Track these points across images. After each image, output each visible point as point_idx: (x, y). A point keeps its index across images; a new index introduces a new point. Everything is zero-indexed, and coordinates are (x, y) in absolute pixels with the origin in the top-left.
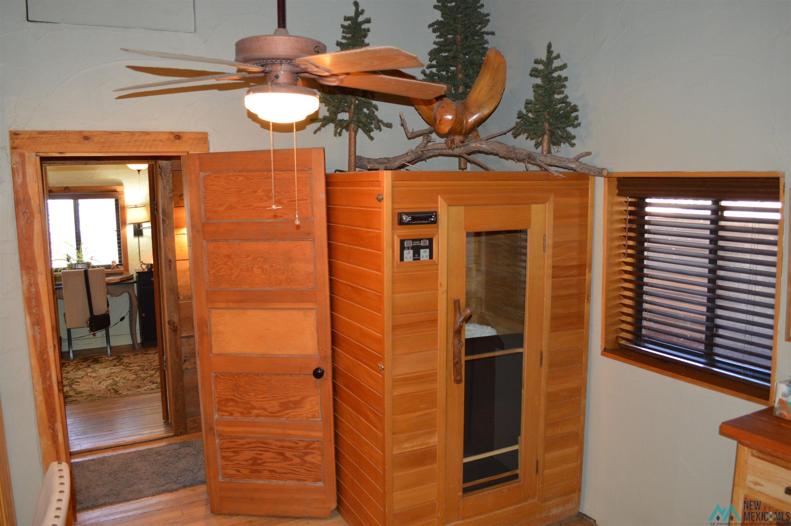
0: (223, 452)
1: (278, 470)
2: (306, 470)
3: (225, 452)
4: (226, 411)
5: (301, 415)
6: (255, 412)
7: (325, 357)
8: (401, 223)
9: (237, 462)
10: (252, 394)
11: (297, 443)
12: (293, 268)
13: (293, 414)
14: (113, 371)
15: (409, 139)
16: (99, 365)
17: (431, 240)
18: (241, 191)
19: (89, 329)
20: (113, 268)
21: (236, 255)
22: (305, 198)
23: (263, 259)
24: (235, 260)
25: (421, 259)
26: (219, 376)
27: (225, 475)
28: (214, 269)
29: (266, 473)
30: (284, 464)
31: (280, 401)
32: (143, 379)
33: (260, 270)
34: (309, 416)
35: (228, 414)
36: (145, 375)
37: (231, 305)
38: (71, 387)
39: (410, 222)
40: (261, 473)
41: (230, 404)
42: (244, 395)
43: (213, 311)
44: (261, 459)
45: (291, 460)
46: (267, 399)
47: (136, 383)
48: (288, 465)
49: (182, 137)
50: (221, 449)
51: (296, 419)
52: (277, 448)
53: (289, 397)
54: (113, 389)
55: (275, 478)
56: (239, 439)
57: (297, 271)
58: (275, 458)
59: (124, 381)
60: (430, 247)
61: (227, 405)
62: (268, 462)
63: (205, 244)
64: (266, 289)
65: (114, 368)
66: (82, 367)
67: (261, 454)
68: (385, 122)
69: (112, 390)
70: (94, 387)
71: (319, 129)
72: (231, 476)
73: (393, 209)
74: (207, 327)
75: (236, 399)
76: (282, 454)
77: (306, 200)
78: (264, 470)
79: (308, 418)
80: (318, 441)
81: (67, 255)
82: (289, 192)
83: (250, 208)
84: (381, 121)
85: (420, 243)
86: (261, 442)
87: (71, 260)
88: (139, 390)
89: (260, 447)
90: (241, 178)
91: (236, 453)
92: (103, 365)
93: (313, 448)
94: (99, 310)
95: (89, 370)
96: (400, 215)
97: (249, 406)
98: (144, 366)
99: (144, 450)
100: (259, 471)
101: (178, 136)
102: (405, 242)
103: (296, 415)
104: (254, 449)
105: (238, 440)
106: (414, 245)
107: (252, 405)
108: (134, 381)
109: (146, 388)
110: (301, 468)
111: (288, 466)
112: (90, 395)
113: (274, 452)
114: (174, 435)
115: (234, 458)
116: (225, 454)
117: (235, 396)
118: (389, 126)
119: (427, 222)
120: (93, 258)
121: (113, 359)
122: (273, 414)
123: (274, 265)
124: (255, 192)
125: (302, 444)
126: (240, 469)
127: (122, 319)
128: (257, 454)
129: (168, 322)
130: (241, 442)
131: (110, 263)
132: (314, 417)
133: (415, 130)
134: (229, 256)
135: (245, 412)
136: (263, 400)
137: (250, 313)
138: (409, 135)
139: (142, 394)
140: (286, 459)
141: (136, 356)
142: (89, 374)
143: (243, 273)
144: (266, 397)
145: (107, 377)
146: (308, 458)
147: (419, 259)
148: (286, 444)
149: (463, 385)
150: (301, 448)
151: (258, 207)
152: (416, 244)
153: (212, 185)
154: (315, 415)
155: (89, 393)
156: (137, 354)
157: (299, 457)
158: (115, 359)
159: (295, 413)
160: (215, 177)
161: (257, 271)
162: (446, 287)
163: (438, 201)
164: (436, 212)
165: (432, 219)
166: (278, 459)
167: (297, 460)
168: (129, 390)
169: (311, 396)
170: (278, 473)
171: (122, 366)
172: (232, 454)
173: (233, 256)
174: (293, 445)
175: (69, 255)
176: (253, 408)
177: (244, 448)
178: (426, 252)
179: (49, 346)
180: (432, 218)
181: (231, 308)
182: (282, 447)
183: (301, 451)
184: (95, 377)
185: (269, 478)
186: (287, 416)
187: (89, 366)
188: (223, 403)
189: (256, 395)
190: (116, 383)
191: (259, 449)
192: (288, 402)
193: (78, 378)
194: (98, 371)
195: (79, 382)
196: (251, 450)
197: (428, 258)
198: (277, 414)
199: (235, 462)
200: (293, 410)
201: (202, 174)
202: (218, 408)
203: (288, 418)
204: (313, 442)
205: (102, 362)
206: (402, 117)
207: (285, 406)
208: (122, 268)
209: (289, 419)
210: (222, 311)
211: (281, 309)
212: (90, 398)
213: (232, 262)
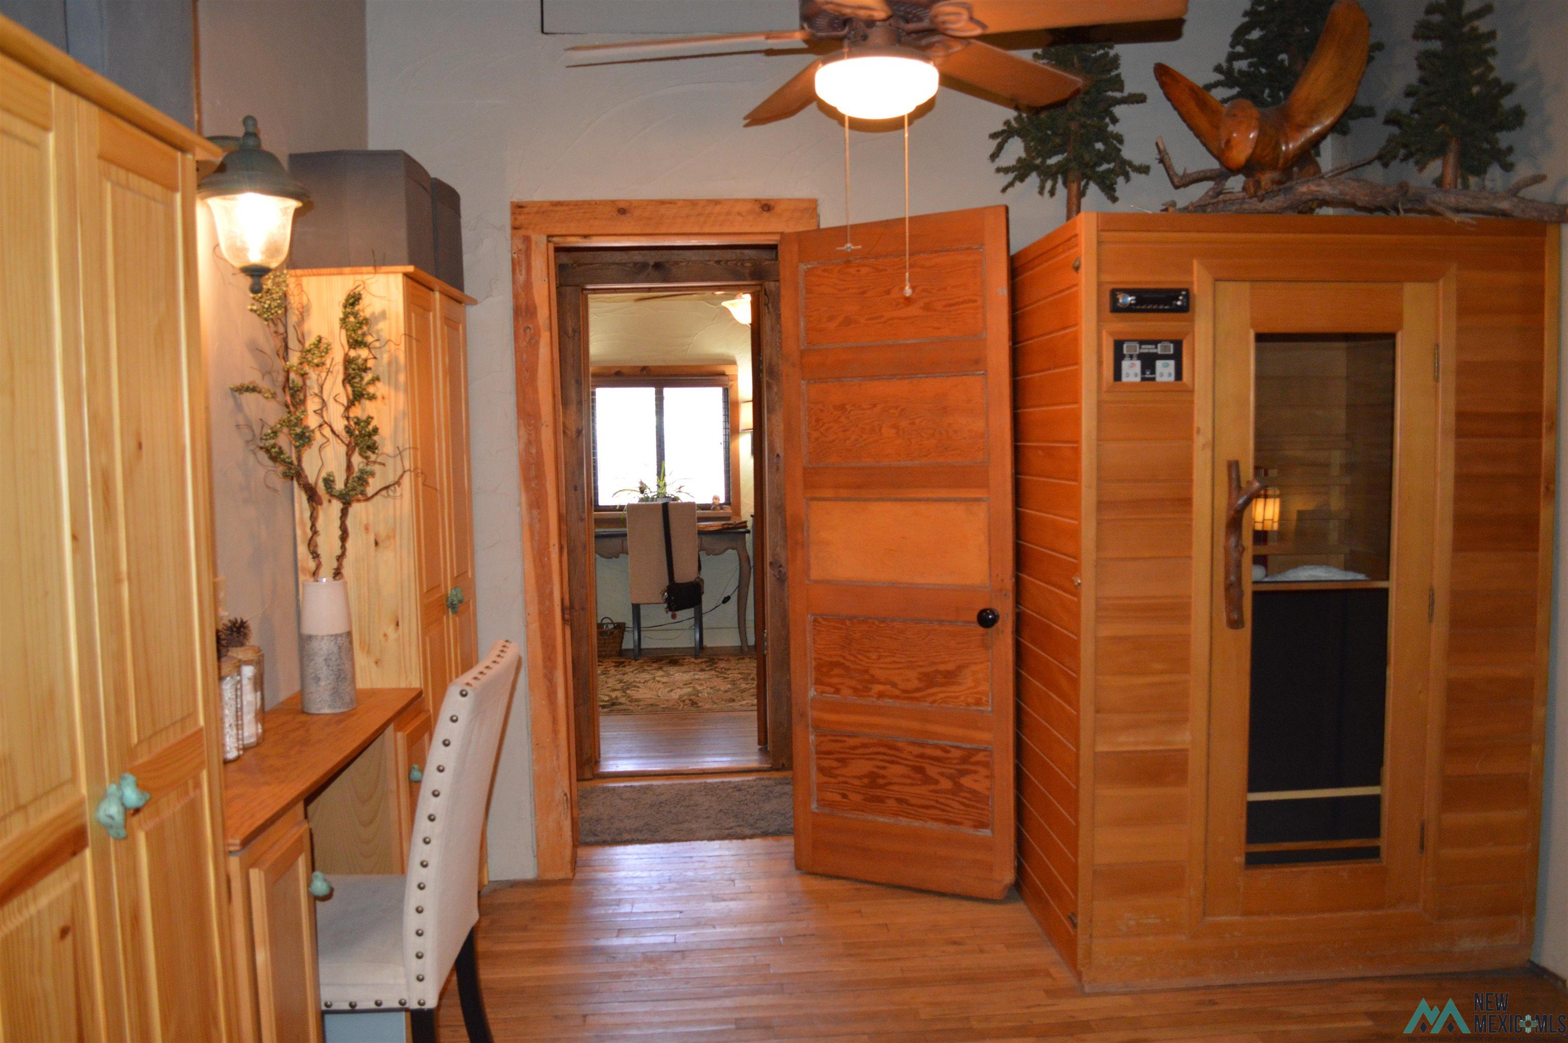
0: (820, 759)
1: (913, 801)
2: (961, 803)
3: (825, 759)
4: (829, 685)
5: (957, 697)
6: (877, 688)
7: (1001, 590)
8: (1116, 308)
9: (844, 779)
10: (874, 656)
11: (948, 752)
12: (949, 424)
13: (942, 695)
14: (697, 677)
15: (1177, 187)
16: (676, 668)
17: (1178, 345)
18: (864, 292)
19: (666, 605)
20: (714, 509)
21: (854, 405)
22: (974, 298)
23: (899, 410)
24: (852, 413)
25: (1159, 379)
26: (821, 620)
27: (822, 803)
28: (817, 430)
29: (891, 803)
30: (923, 790)
31: (921, 670)
32: (743, 691)
33: (893, 431)
34: (970, 700)
35: (832, 690)
36: (748, 686)
37: (844, 493)
38: (624, 692)
39: (1134, 307)
40: (884, 802)
41: (836, 671)
42: (860, 657)
43: (814, 504)
44: (884, 777)
45: (937, 782)
46: (899, 666)
47: (729, 695)
48: (931, 791)
49: (773, 208)
50: (817, 753)
51: (947, 706)
52: (911, 758)
53: (935, 663)
54: (690, 700)
55: (908, 815)
56: (849, 736)
57: (956, 432)
58: (908, 777)
59: (711, 691)
60: (1177, 356)
61: (831, 673)
62: (895, 783)
63: (804, 387)
64: (902, 464)
65: (700, 673)
66: (649, 668)
67: (884, 768)
68: (1137, 162)
69: (687, 702)
70: (660, 694)
71: (1011, 184)
72: (832, 804)
73: (1100, 284)
74: (803, 531)
75: (848, 664)
76: (920, 770)
77: (974, 301)
78: (889, 798)
79: (968, 705)
80: (984, 750)
81: (641, 483)
82: (945, 289)
83: (879, 321)
84: (1130, 164)
85: (1156, 348)
86: (886, 746)
87: (647, 491)
88: (731, 704)
89: (885, 754)
90: (864, 270)
91: (843, 762)
92: (683, 668)
93: (977, 763)
94: (685, 573)
95: (660, 673)
96: (1114, 293)
97: (867, 677)
98: (750, 674)
99: (716, 783)
100: (880, 800)
101: (767, 207)
102: (1125, 346)
103: (949, 697)
104: (872, 756)
105: (846, 739)
106: (1142, 351)
107: (873, 676)
108: (726, 692)
109: (744, 703)
110: (953, 800)
111: (931, 794)
112: (652, 705)
113: (906, 765)
114: (771, 767)
115: (838, 772)
116: (826, 763)
117: (844, 658)
118: (1144, 170)
119: (1166, 307)
120: (681, 489)
121: (702, 662)
122: (908, 695)
123: (917, 421)
124: (888, 292)
125: (956, 754)
126: (847, 793)
127: (726, 600)
128: (878, 767)
129: (771, 563)
130: (852, 742)
131: (710, 501)
132: (978, 703)
133: (1189, 171)
134: (842, 408)
135: (860, 687)
136: (890, 666)
137: (875, 507)
138: (1176, 180)
139: (734, 710)
140: (928, 780)
141: (741, 661)
142: (657, 679)
143: (864, 437)
144: (897, 663)
145: (684, 685)
146: (966, 781)
147: (1154, 379)
148: (929, 751)
149: (1246, 633)
150: (954, 762)
151: (892, 319)
152: (1146, 351)
153: (818, 285)
154: (981, 699)
155: (650, 701)
156: (743, 658)
157: (950, 777)
158: (706, 662)
159: (947, 694)
160: (824, 270)
161: (888, 432)
162: (1210, 436)
163: (1192, 269)
164: (1187, 290)
165: (1179, 303)
166: (913, 779)
167: (946, 784)
168: (715, 703)
169: (975, 663)
170: (911, 805)
171: (713, 672)
172: (835, 764)
173: (848, 407)
174: (938, 753)
175: (643, 482)
176: (875, 680)
177: (857, 754)
178: (1167, 365)
179: (551, 544)
180: (1178, 300)
181: (843, 500)
182: (922, 756)
183: (953, 766)
184: (666, 683)
185: (896, 814)
186: (931, 699)
187: (660, 668)
188: (824, 670)
189: (879, 658)
190: (697, 693)
191: (881, 757)
192: (933, 672)
193: (639, 682)
194: (673, 675)
195: (638, 687)
196: (868, 759)
197: (1172, 378)
198: (912, 695)
199: (841, 779)
200: (943, 689)
201: (803, 267)
202: (816, 679)
203: (934, 702)
204: (978, 751)
205: (683, 665)
206: (1161, 147)
207: (929, 680)
208: (728, 510)
209: (935, 705)
210: (828, 504)
211: (928, 500)
212: (649, 709)
213: (848, 418)
